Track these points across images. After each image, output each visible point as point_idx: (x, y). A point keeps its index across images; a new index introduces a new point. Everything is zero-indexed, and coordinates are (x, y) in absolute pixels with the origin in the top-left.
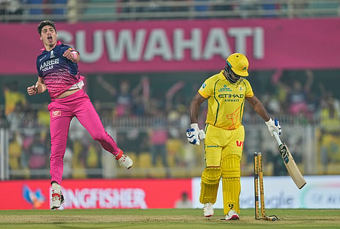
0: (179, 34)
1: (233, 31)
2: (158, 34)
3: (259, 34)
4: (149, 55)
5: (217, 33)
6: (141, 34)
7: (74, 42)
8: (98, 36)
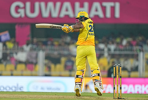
0: (77, 4)
1: (104, 4)
2: (67, 5)
3: (117, 5)
4: (62, 15)
5: (96, 5)
6: (58, 4)
7: (24, 8)
8: (37, 4)
